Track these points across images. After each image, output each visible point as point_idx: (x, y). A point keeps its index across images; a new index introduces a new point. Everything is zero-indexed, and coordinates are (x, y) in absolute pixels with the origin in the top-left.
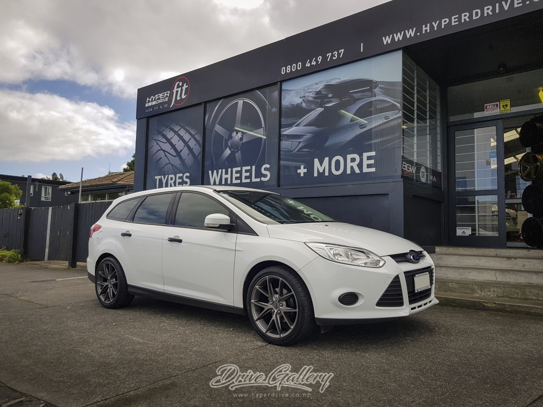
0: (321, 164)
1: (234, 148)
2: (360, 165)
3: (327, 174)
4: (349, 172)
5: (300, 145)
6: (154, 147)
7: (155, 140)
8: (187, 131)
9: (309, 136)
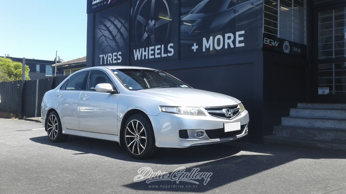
0: (208, 42)
1: (150, 31)
2: (234, 42)
3: (211, 49)
4: (226, 47)
5: (194, 28)
6: (99, 34)
7: (100, 29)
8: (120, 21)
9: (200, 20)
